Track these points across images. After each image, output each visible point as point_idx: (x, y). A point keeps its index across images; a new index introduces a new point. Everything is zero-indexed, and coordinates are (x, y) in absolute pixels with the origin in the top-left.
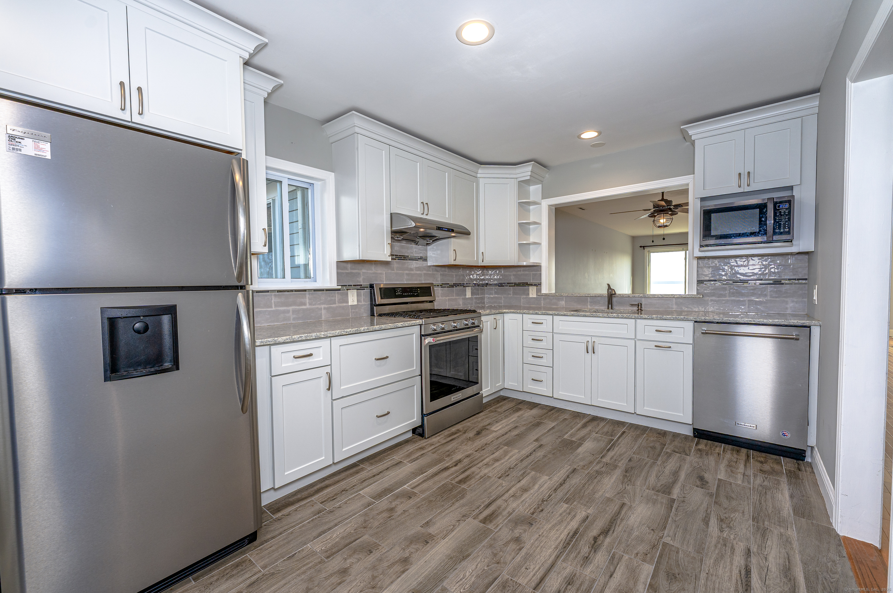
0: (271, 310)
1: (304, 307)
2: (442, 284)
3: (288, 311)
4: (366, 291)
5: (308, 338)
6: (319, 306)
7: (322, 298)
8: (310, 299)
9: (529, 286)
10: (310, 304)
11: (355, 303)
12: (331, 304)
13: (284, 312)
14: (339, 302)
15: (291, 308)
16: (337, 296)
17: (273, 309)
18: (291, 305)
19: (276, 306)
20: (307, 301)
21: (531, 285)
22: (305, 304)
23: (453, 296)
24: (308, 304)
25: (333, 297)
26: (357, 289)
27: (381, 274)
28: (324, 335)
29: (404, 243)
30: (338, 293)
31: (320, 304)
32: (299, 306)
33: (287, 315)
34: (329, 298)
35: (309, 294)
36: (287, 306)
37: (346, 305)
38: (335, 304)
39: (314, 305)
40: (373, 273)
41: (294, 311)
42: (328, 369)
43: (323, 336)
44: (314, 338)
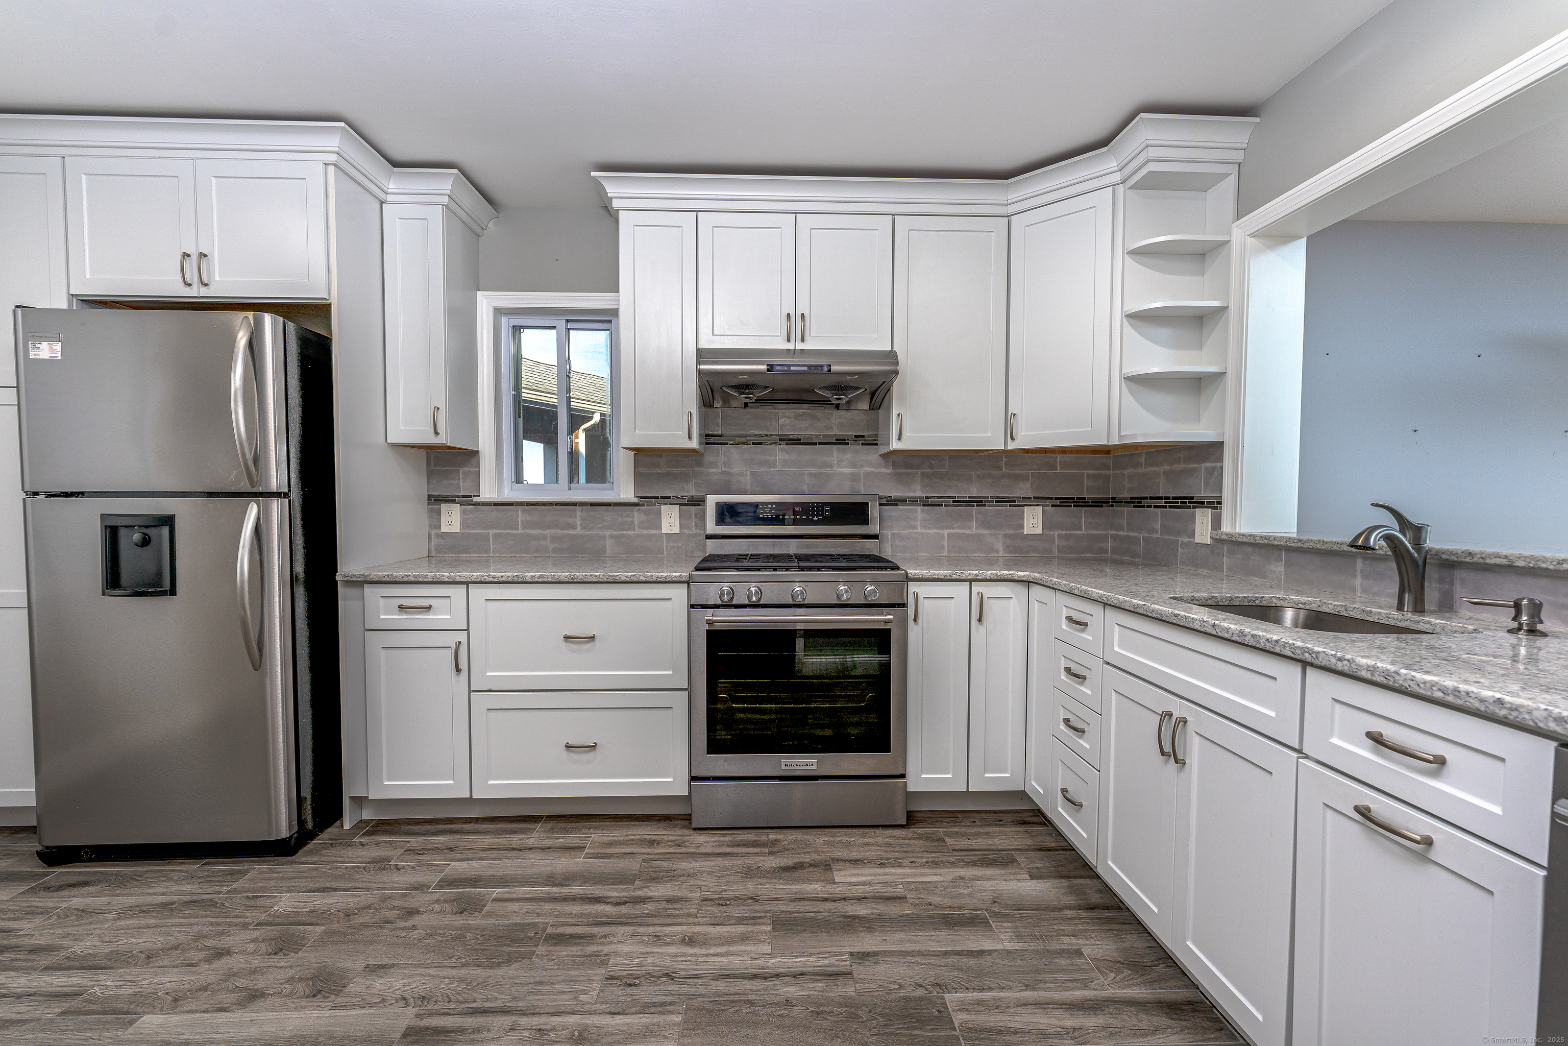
0: (517, 534)
1: (571, 532)
2: (926, 497)
3: (545, 538)
4: (701, 509)
5: (420, 580)
6: (601, 533)
7: (605, 518)
8: (583, 519)
9: (1194, 507)
10: (583, 527)
11: (676, 530)
12: (623, 530)
13: (536, 538)
14: (640, 528)
15: (548, 532)
16: (637, 516)
17: (520, 531)
18: (549, 527)
19: (524, 527)
20: (579, 522)
21: (1201, 504)
22: (574, 527)
23: (970, 528)
24: (579, 527)
25: (628, 516)
26: (681, 505)
27: (741, 474)
28: (448, 577)
29: (806, 409)
30: (638, 510)
31: (602, 528)
32: (563, 529)
33: (543, 543)
34: (620, 519)
35: (582, 511)
36: (542, 528)
37: (655, 534)
38: (634, 529)
39: (590, 529)
40: (722, 474)
41: (554, 538)
42: (462, 637)
43: (447, 580)
44: (430, 580)
